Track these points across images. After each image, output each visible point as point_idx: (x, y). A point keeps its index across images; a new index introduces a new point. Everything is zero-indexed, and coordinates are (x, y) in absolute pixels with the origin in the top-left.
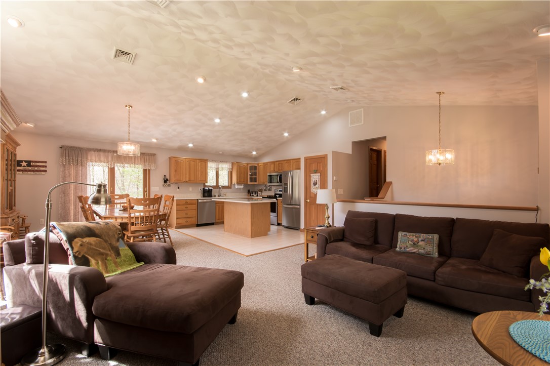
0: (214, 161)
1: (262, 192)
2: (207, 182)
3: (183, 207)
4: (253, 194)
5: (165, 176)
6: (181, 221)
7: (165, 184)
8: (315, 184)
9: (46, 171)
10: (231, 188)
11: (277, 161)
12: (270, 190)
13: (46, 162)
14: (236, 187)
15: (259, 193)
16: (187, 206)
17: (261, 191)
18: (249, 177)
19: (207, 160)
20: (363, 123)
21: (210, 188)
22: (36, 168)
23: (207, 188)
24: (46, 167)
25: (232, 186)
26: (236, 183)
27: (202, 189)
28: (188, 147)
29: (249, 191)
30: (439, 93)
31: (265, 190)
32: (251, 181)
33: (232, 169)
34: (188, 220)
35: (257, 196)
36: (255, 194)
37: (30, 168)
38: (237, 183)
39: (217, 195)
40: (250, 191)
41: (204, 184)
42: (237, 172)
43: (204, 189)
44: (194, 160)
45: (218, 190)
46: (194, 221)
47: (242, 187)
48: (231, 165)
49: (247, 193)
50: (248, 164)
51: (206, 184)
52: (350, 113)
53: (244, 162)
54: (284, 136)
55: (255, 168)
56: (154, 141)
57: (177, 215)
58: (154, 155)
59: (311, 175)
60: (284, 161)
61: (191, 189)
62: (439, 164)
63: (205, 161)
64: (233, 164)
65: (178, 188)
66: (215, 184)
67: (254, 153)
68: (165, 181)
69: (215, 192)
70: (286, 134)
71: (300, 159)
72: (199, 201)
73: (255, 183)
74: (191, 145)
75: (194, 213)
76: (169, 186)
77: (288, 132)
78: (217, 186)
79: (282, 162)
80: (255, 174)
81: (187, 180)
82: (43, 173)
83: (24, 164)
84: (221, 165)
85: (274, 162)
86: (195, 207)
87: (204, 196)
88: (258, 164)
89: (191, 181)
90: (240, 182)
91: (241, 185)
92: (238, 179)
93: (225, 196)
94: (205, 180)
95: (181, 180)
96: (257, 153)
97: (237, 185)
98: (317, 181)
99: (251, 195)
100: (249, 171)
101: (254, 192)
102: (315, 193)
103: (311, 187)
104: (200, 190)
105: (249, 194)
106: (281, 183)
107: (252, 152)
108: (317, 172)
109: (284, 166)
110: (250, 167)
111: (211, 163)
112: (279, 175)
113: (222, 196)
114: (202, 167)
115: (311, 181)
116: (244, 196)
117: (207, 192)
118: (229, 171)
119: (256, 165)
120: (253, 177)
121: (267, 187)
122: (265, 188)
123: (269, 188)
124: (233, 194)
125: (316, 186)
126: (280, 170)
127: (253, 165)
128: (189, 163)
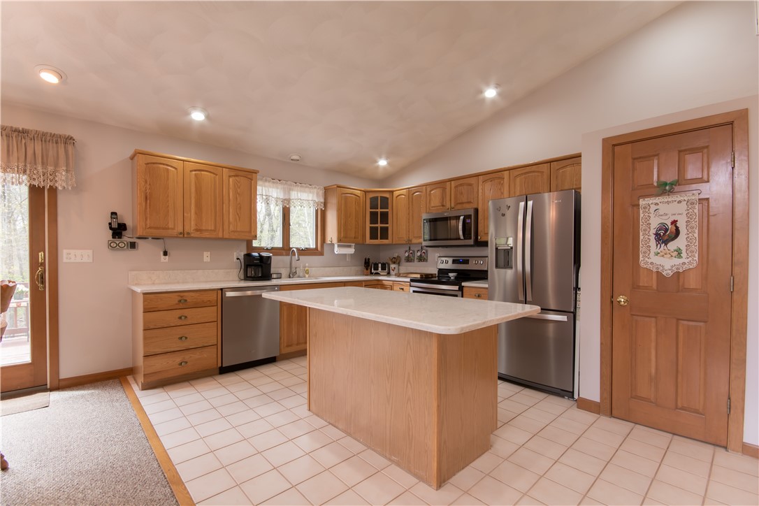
0: (276, 179)
1: (399, 264)
2: (255, 237)
3: (172, 317)
4: (376, 268)
5: (114, 214)
6: (160, 364)
7: (118, 241)
8: (667, 235)
11: (450, 180)
12: (421, 259)
14: (336, 250)
15: (392, 266)
16: (186, 312)
17: (397, 261)
18: (368, 225)
19: (256, 172)
21: (264, 254)
23: (255, 254)
25: (326, 249)
26: (335, 241)
27: (242, 258)
28: (191, 122)
29: (367, 264)
31: (409, 260)
32: (372, 238)
33: (325, 204)
34: (186, 356)
35: (389, 274)
36: (383, 268)
38: (340, 240)
39: (284, 272)
40: (371, 261)
41: (249, 243)
42: (339, 211)
43: (248, 256)
44: (214, 169)
45: (287, 259)
46: (210, 358)
47: (351, 251)
48: (321, 192)
49: (361, 268)
50: (366, 192)
51: (255, 244)
53: (356, 187)
54: (484, 100)
55: (385, 202)
56: (50, 78)
57: (145, 345)
58: (69, 140)
59: (642, 202)
60: (477, 176)
61: (207, 256)
63: (248, 177)
64: (327, 191)
65: (165, 253)
66: (278, 243)
67: (382, 163)
68: (118, 230)
69: (278, 264)
70: (490, 93)
71: (579, 155)
72: (229, 294)
73: (385, 241)
74: (198, 117)
75: (210, 334)
76: (133, 245)
77: (497, 87)
78: (286, 249)
79: (473, 181)
80: (385, 217)
81: (191, 228)
84: (294, 195)
85: (441, 184)
86: (212, 313)
87: (247, 278)
88: (392, 192)
89: (206, 235)
90: (346, 237)
91: (350, 246)
92: (342, 230)
93: (307, 276)
94: (250, 232)
95: (168, 229)
96: (389, 164)
97: (339, 246)
98: (682, 225)
99: (371, 273)
100: (369, 210)
101: (380, 265)
102: (668, 273)
103: (642, 249)
104: (238, 259)
105: (367, 269)
106: (470, 238)
107: (376, 162)
108: (676, 188)
109: (476, 190)
110: (371, 199)
111: (267, 184)
112: (462, 218)
113: (299, 277)
114: (239, 190)
115: (642, 226)
116: (356, 275)
117: (256, 265)
118: (317, 211)
119: (387, 195)
120: (379, 225)
121: (414, 251)
122: (407, 255)
123: (419, 254)
124: (327, 269)
125: (672, 245)
126: (462, 203)
127: (379, 195)
128: (196, 176)
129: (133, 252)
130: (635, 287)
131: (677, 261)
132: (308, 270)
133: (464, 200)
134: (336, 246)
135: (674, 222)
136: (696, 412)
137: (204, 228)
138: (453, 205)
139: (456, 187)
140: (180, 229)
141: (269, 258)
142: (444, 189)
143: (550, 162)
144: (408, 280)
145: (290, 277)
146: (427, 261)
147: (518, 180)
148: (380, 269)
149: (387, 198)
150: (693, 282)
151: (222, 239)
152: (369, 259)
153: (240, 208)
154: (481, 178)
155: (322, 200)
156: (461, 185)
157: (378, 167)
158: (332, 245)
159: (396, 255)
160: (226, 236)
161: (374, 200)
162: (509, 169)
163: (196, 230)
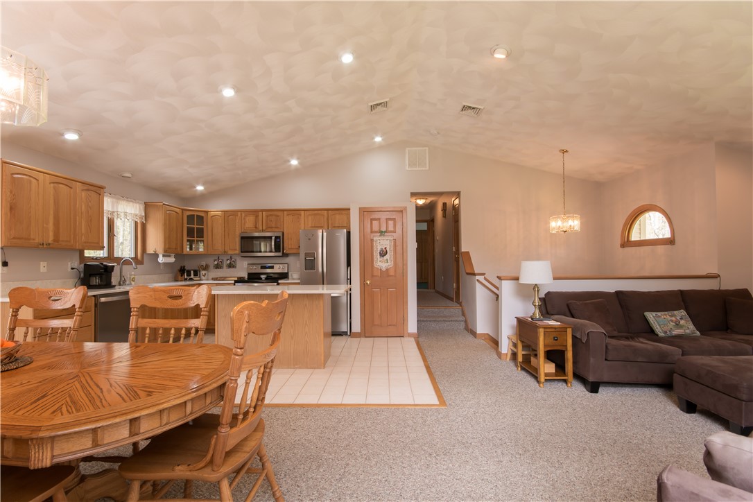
1: (210, 270)
4: (189, 274)
8: (383, 253)
10: (141, 262)
11: (262, 211)
12: (231, 266)
14: (161, 259)
15: (203, 272)
17: (206, 268)
18: (186, 238)
19: (102, 188)
20: (428, 168)
21: (109, 264)
25: (147, 258)
26: (160, 251)
28: (65, 142)
29: (182, 271)
30: (564, 152)
31: (218, 267)
33: (146, 218)
35: (200, 278)
36: (195, 274)
38: (165, 251)
40: (186, 269)
41: (81, 252)
42: (165, 225)
47: (172, 260)
48: (142, 207)
50: (183, 210)
51: (88, 253)
52: (407, 149)
53: (176, 205)
55: (200, 219)
59: (375, 239)
60: (283, 210)
61: (43, 267)
62: (565, 232)
63: (97, 190)
64: (147, 206)
65: (3, 264)
66: (104, 254)
67: (200, 188)
69: (115, 274)
70: (294, 162)
71: (349, 209)
72: (103, 300)
74: (71, 137)
77: (298, 159)
78: (112, 259)
79: (280, 213)
80: (200, 232)
81: (49, 238)
84: (121, 207)
85: (254, 212)
88: (207, 212)
89: (63, 246)
90: (169, 248)
91: (169, 256)
92: (167, 242)
93: (132, 283)
94: (98, 243)
95: (29, 239)
96: (205, 189)
97: (164, 256)
98: (388, 249)
99: (186, 279)
100: (186, 226)
101: (192, 272)
102: (384, 269)
103: (375, 259)
104: (72, 269)
105: (182, 276)
106: (280, 252)
107: (194, 186)
108: (386, 234)
109: (282, 220)
110: (188, 216)
112: (273, 238)
113: (127, 284)
114: (90, 204)
115: (375, 249)
116: (169, 281)
117: (100, 275)
118: (136, 223)
119: (202, 214)
120: (195, 239)
121: (223, 260)
122: (216, 263)
123: (228, 262)
125: (385, 258)
126: (272, 228)
127: (195, 214)
128: (54, 188)
130: (373, 276)
131: (387, 264)
132: (134, 278)
133: (273, 226)
134: (161, 256)
135: (385, 248)
136: (394, 325)
137: (60, 239)
138: (264, 228)
139: (267, 216)
141: (114, 266)
142: (257, 217)
143: (328, 210)
144: (233, 282)
145: (119, 286)
146: (235, 267)
147: (310, 218)
148: (192, 276)
149: (203, 217)
150: (392, 273)
152: (184, 267)
153: (91, 220)
154: (285, 212)
155: (144, 214)
156: (271, 215)
157: (197, 190)
158: (156, 255)
159: (204, 264)
160: (80, 246)
161: (190, 218)
162: (305, 210)
163: (54, 241)
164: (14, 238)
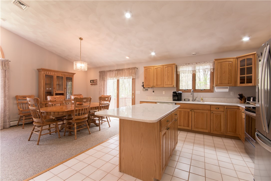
4: (249, 100)
5: (142, 82)
7: (144, 89)
9: (97, 84)
10: (212, 91)
13: (97, 80)
18: (239, 76)
22: (95, 83)
24: (97, 82)
32: (241, 83)
33: (214, 69)
37: (93, 83)
38: (216, 85)
40: (244, 96)
42: (216, 71)
44: (161, 67)
47: (227, 90)
50: (237, 58)
51: (178, 88)
55: (250, 61)
56: (127, 58)
61: (164, 92)
63: (171, 67)
64: (214, 62)
65: (153, 92)
67: (246, 39)
69: (189, 96)
73: (250, 85)
74: (153, 54)
80: (249, 70)
81: (155, 84)
82: (96, 85)
83: (92, 81)
84: (197, 68)
89: (159, 86)
92: (218, 80)
93: (202, 101)
94: (172, 84)
95: (150, 85)
96: (250, 39)
99: (245, 103)
100: (239, 68)
101: (252, 98)
105: (242, 100)
107: (241, 39)
110: (240, 61)
111: (184, 66)
113: (198, 101)
114: (168, 72)
119: (251, 57)
120: (246, 75)
124: (215, 99)
127: (246, 58)
128: (156, 70)
129: (147, 91)
132: (202, 98)
134: (215, 88)
137: (158, 84)
140: (152, 85)
144: (245, 107)
145: (192, 101)
148: (252, 100)
149: (251, 59)
151: (163, 87)
152: (242, 94)
153: (169, 77)
157: (242, 42)
160: (164, 86)
161: (242, 62)
163: (156, 85)
164: (146, 85)
